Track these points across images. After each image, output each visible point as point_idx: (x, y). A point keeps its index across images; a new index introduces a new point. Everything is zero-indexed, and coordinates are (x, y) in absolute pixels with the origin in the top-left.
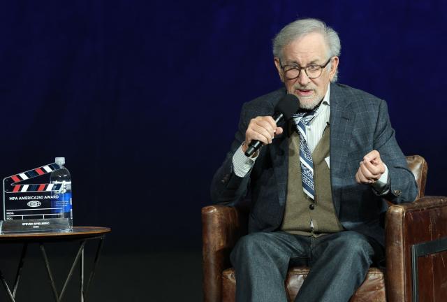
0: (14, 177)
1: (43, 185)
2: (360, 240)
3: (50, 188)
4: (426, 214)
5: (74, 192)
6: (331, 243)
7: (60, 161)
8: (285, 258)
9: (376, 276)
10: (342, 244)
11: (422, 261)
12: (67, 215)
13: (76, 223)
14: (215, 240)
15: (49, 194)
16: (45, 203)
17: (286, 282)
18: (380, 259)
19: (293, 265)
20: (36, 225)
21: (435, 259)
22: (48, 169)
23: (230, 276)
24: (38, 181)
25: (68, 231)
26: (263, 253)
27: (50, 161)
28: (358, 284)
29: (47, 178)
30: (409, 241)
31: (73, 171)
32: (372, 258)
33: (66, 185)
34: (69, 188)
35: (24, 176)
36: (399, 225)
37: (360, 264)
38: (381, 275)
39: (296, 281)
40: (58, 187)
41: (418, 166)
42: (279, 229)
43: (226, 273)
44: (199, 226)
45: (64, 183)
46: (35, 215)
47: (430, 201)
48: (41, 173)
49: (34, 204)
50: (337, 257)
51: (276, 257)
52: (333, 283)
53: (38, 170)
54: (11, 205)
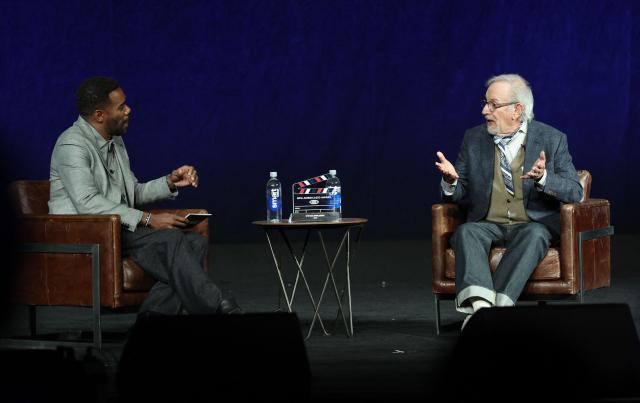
0: (300, 184)
1: (320, 189)
2: (542, 229)
3: (325, 191)
4: (590, 211)
5: (343, 194)
6: (521, 231)
7: (333, 172)
8: (489, 241)
9: (553, 254)
10: (529, 232)
11: (586, 244)
12: (338, 210)
13: (344, 215)
14: (442, 227)
15: (325, 195)
16: (322, 202)
17: (490, 256)
18: (556, 242)
19: (494, 245)
20: (316, 216)
21: (596, 243)
22: (324, 178)
23: (451, 253)
24: (317, 186)
25: (338, 221)
26: (473, 237)
27: (325, 172)
28: (540, 260)
29: (323, 184)
30: (577, 228)
31: (342, 179)
32: (550, 241)
33: (337, 190)
34: (339, 191)
35: (307, 183)
36: (570, 218)
37: (541, 245)
38: (557, 253)
39: (497, 257)
40: (331, 190)
41: (585, 178)
42: (484, 219)
43: (448, 251)
44: (430, 219)
45: (336, 188)
46: (315, 209)
47: (593, 202)
48: (319, 181)
49: (314, 202)
50: (525, 241)
51: (482, 240)
52: (523, 259)
53: (317, 178)
54: (298, 203)
